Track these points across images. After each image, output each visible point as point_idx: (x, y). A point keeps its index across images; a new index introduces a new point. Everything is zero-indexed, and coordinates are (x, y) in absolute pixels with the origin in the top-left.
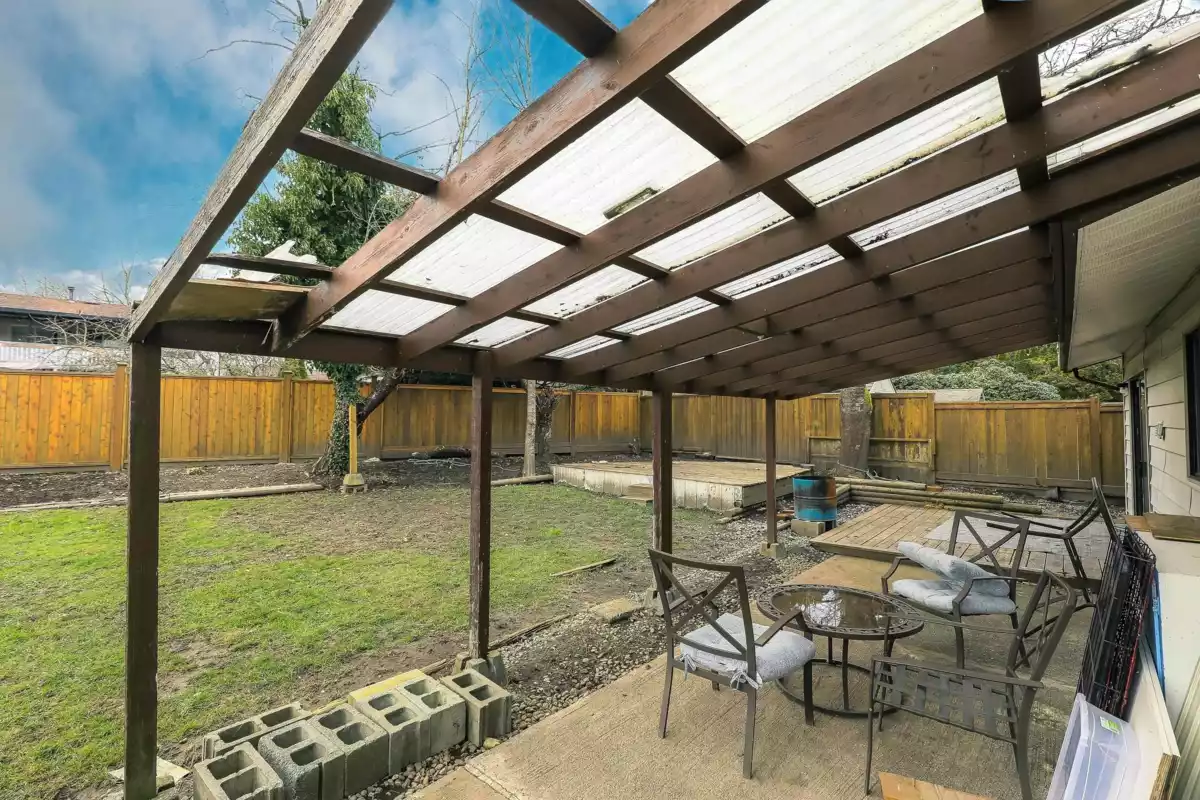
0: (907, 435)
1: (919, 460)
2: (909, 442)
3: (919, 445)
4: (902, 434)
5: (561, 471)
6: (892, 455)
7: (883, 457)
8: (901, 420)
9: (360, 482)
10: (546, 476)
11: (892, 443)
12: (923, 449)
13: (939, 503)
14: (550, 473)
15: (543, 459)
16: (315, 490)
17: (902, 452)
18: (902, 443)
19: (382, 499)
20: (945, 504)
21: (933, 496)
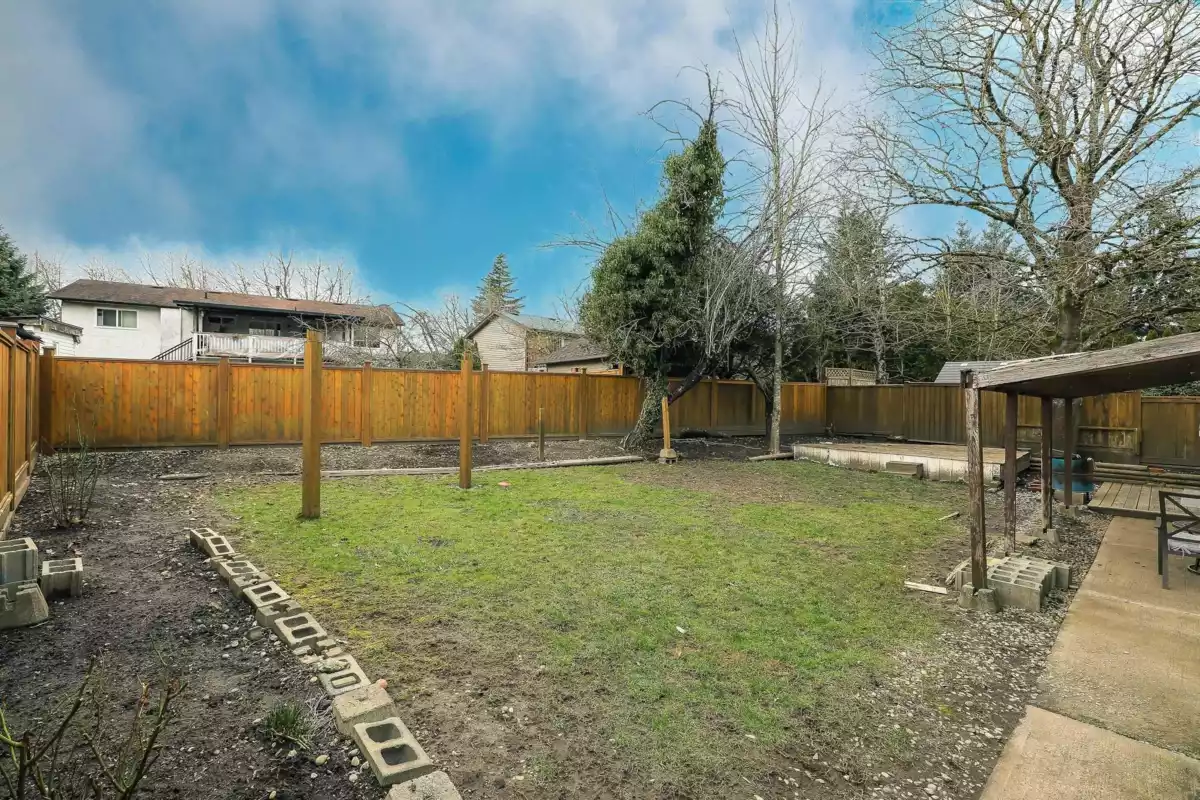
0: (1111, 424)
1: (1124, 446)
2: (1114, 430)
3: (1124, 434)
4: (1106, 423)
5: (798, 449)
6: (1095, 442)
7: (1086, 443)
8: (1106, 412)
9: (673, 455)
10: (788, 454)
11: (1095, 431)
12: (1128, 438)
13: (1160, 482)
14: (791, 451)
15: (787, 440)
16: (633, 461)
17: (1106, 439)
18: (1105, 432)
19: (688, 468)
20: (1168, 483)
21: (1157, 476)
